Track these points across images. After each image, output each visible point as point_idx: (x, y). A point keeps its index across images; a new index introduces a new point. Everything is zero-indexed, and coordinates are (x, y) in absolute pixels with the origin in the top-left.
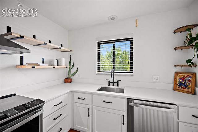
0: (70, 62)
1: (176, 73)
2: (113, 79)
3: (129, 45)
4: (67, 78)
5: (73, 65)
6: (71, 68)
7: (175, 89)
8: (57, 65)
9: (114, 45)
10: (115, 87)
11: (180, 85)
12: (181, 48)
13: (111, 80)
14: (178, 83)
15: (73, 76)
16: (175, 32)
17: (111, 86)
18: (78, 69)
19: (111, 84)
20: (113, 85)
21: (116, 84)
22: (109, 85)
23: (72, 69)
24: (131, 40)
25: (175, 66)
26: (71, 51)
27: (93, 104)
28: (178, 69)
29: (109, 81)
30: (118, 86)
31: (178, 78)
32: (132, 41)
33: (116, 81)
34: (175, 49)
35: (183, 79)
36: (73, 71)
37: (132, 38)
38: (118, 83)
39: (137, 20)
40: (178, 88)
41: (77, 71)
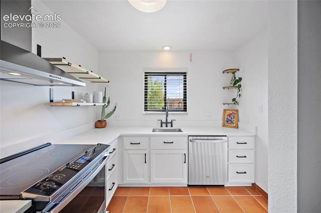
0: (104, 98)
1: (225, 110)
2: (167, 119)
3: (181, 80)
4: (99, 121)
5: (109, 102)
7: (224, 126)
9: (165, 78)
10: (169, 127)
11: (227, 122)
12: (228, 88)
13: (164, 121)
14: (226, 119)
15: (109, 117)
16: (223, 72)
17: (164, 127)
19: (164, 125)
20: (167, 126)
21: (169, 125)
22: (162, 126)
23: (107, 107)
24: (185, 74)
25: (224, 104)
26: (109, 82)
27: (150, 148)
28: (226, 107)
29: (161, 122)
30: (172, 126)
31: (226, 114)
32: (185, 76)
33: (169, 121)
34: (224, 88)
35: (230, 115)
36: (108, 110)
37: (186, 73)
38: (171, 123)
39: (191, 54)
40: (226, 124)
41: (114, 110)
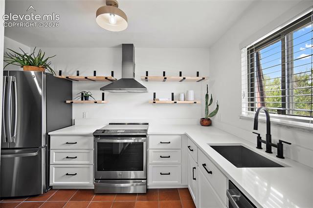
0: (207, 95)
2: (268, 135)
4: (204, 119)
5: (212, 99)
6: (209, 103)
8: (184, 100)
15: (212, 116)
18: (218, 106)
20: (269, 151)
22: (259, 147)
23: (210, 105)
29: (259, 138)
30: (281, 156)
38: (279, 147)
41: (217, 109)
